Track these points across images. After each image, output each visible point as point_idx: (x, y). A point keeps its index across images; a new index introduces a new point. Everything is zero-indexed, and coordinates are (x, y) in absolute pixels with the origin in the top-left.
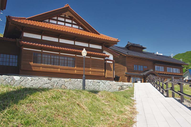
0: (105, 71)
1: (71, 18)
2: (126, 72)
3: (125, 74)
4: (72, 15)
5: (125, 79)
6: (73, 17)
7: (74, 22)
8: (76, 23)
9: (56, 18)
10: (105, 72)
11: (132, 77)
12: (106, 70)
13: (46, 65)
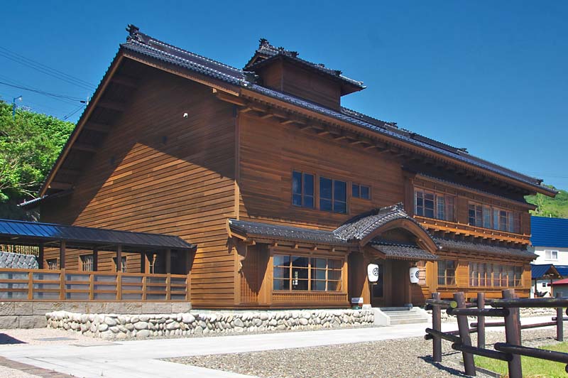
2: (237, 214)
3: (230, 234)
5: (231, 264)
11: (277, 252)
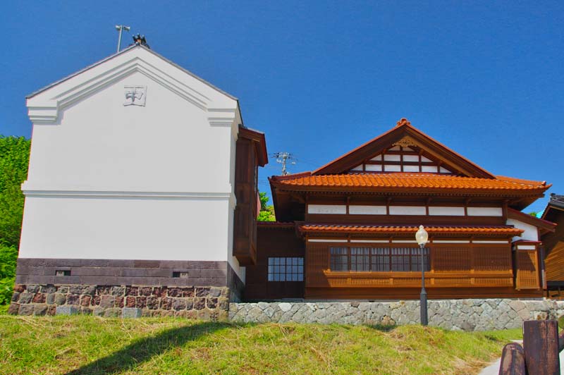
0: (515, 273)
1: (415, 151)
4: (416, 144)
6: (421, 146)
7: (424, 160)
8: (430, 161)
9: (379, 158)
10: (513, 276)
12: (518, 271)
13: (359, 272)
